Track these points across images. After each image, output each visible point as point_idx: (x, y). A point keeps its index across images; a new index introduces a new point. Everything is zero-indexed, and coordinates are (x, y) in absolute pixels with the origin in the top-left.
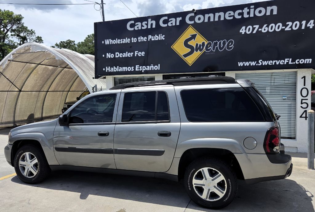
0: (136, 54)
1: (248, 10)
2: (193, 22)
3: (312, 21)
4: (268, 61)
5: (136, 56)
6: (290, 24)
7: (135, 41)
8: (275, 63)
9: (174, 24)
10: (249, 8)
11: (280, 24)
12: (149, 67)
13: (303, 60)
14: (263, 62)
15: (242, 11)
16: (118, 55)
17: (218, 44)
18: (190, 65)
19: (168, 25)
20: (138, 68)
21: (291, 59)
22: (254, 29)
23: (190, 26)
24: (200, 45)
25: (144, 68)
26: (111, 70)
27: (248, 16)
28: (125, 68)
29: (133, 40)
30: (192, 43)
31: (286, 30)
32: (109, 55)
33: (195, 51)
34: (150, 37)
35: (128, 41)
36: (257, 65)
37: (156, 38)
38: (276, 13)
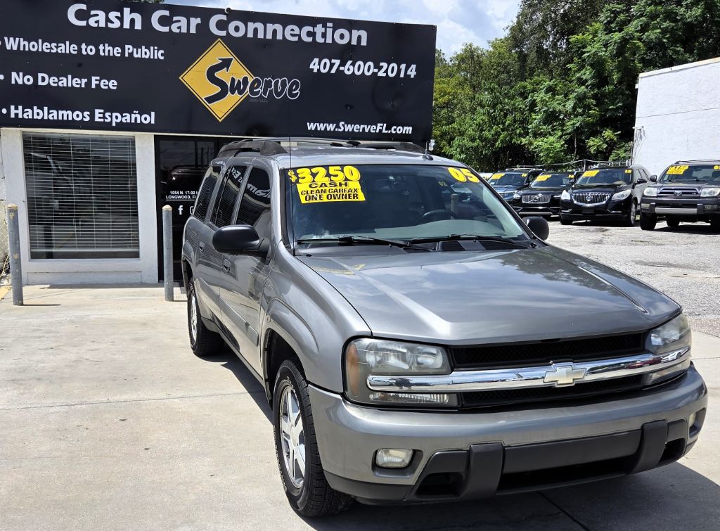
0: (94, 82)
1: (323, 30)
2: (223, 33)
3: (414, 67)
4: (353, 126)
5: (93, 86)
6: (384, 65)
7: (91, 54)
8: (364, 129)
9: (184, 30)
10: (325, 26)
11: (371, 64)
12: (128, 115)
13: (401, 127)
14: (346, 125)
15: (313, 29)
16: (45, 80)
17: (273, 84)
18: (220, 121)
19: (170, 29)
20: (101, 115)
21: (385, 125)
22: (332, 65)
23: (219, 39)
24: (239, 81)
25: (116, 118)
26: (25, 114)
27: (323, 41)
28: (65, 113)
29: (86, 50)
30: (223, 75)
31: (379, 75)
32: (17, 78)
33: (229, 92)
34: (129, 48)
35: (72, 49)
36: (337, 130)
37: (143, 53)
38: (365, 44)
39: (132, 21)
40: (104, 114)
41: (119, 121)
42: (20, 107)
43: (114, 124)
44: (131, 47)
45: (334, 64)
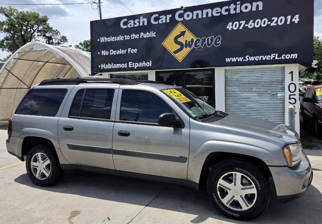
0: (129, 51)
1: (235, 6)
2: (182, 19)
3: (297, 16)
4: (254, 57)
5: (129, 53)
6: (276, 19)
7: (128, 39)
8: (262, 58)
9: (164, 22)
10: (236, 4)
11: (266, 20)
12: (141, 63)
13: (288, 55)
14: (250, 57)
15: (229, 7)
16: (113, 52)
17: (206, 40)
18: (180, 62)
19: (158, 22)
20: (131, 65)
21: (277, 55)
22: (240, 25)
23: (180, 23)
24: (189, 41)
26: (106, 67)
27: (234, 12)
28: (119, 65)
29: (126, 38)
30: (182, 40)
31: (271, 25)
32: (104, 53)
33: (184, 47)
35: (122, 38)
36: (244, 60)
37: (147, 35)
38: (261, 9)
39: (143, 22)
40: (132, 64)
41: (137, 66)
42: (104, 64)
43: (136, 68)
44: (142, 33)
45: (242, 23)
